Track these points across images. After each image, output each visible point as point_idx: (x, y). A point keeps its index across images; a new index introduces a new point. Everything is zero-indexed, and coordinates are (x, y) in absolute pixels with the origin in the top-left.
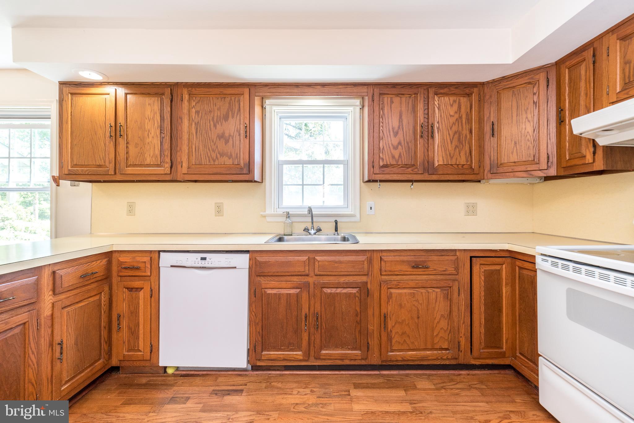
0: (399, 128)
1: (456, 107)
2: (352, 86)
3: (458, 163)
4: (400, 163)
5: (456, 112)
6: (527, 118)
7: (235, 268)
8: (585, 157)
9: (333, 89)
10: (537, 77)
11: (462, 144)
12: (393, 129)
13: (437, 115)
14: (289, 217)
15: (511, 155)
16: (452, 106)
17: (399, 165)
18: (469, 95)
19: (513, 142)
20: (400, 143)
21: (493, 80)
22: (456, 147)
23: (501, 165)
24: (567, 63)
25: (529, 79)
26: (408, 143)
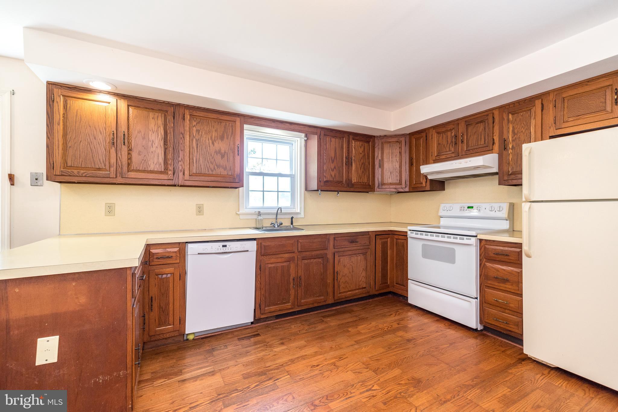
0: (334, 158)
1: (362, 148)
2: (308, 127)
3: (363, 182)
4: (335, 180)
5: (363, 152)
6: (396, 160)
7: (248, 251)
8: (422, 183)
9: (297, 127)
10: (401, 139)
11: (365, 171)
12: (331, 158)
13: (354, 152)
14: (260, 215)
15: (389, 179)
16: (361, 147)
17: (334, 181)
18: (368, 142)
19: (390, 172)
20: (335, 168)
21: (380, 136)
22: (363, 172)
23: (384, 184)
24: (415, 136)
25: (397, 139)
26: (339, 168)
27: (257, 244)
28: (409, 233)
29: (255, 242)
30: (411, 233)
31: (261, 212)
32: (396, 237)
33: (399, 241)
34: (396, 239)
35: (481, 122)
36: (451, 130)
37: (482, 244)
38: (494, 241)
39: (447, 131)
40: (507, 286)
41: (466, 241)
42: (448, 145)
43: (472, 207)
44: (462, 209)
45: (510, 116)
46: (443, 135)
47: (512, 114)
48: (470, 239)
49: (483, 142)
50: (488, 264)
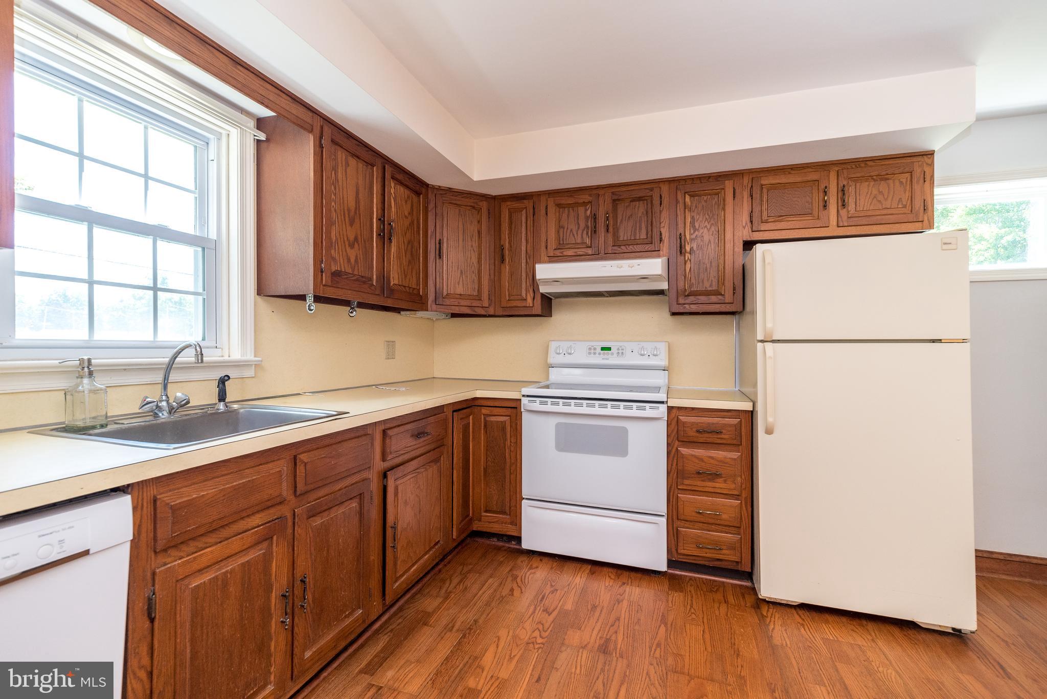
0: (355, 213)
1: (409, 203)
2: (289, 99)
3: (410, 286)
4: (356, 272)
5: (409, 214)
6: (472, 246)
7: (86, 553)
8: (526, 300)
9: (256, 84)
10: (481, 203)
11: (414, 259)
12: (349, 210)
13: (393, 210)
14: (91, 374)
15: (457, 285)
16: (406, 202)
17: (355, 275)
18: (418, 195)
19: (459, 271)
20: (356, 239)
21: (439, 186)
22: (410, 262)
23: (446, 295)
24: (509, 203)
25: (474, 203)
26: (365, 241)
27: (135, 509)
28: (525, 401)
29: (125, 502)
30: (530, 401)
31: (93, 361)
32: (485, 411)
33: (493, 419)
34: (487, 415)
35: (640, 199)
36: (584, 204)
37: (673, 415)
38: (693, 409)
39: (577, 204)
40: (717, 485)
41: (649, 411)
42: (580, 232)
43: (609, 349)
44: (592, 351)
45: (688, 198)
46: (569, 211)
47: (691, 196)
48: (658, 408)
49: (643, 236)
50: (684, 451)
